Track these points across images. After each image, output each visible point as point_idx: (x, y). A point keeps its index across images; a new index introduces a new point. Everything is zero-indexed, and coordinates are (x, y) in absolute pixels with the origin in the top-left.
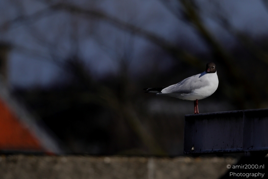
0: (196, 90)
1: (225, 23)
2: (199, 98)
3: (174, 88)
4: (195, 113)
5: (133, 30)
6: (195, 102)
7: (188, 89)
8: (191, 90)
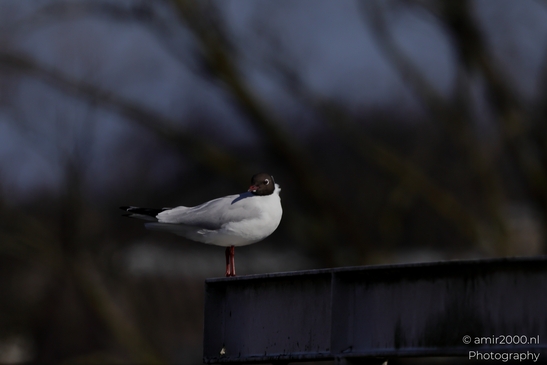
0: (231, 223)
1: (292, 80)
2: (236, 243)
3: (185, 214)
4: (228, 275)
5: (93, 95)
6: (229, 252)
7: (215, 221)
8: (221, 224)
